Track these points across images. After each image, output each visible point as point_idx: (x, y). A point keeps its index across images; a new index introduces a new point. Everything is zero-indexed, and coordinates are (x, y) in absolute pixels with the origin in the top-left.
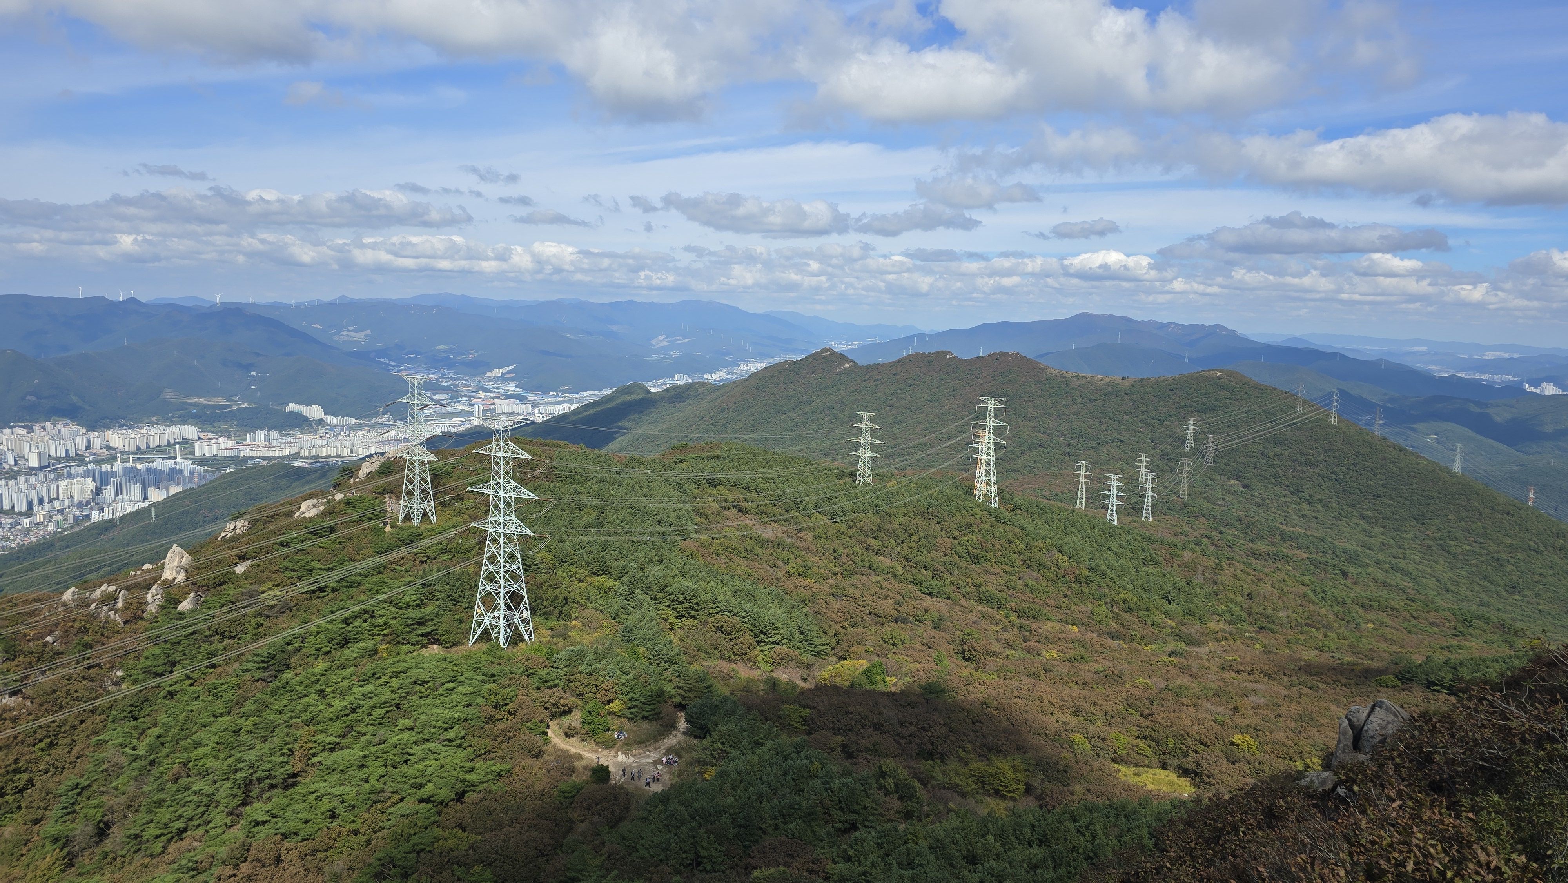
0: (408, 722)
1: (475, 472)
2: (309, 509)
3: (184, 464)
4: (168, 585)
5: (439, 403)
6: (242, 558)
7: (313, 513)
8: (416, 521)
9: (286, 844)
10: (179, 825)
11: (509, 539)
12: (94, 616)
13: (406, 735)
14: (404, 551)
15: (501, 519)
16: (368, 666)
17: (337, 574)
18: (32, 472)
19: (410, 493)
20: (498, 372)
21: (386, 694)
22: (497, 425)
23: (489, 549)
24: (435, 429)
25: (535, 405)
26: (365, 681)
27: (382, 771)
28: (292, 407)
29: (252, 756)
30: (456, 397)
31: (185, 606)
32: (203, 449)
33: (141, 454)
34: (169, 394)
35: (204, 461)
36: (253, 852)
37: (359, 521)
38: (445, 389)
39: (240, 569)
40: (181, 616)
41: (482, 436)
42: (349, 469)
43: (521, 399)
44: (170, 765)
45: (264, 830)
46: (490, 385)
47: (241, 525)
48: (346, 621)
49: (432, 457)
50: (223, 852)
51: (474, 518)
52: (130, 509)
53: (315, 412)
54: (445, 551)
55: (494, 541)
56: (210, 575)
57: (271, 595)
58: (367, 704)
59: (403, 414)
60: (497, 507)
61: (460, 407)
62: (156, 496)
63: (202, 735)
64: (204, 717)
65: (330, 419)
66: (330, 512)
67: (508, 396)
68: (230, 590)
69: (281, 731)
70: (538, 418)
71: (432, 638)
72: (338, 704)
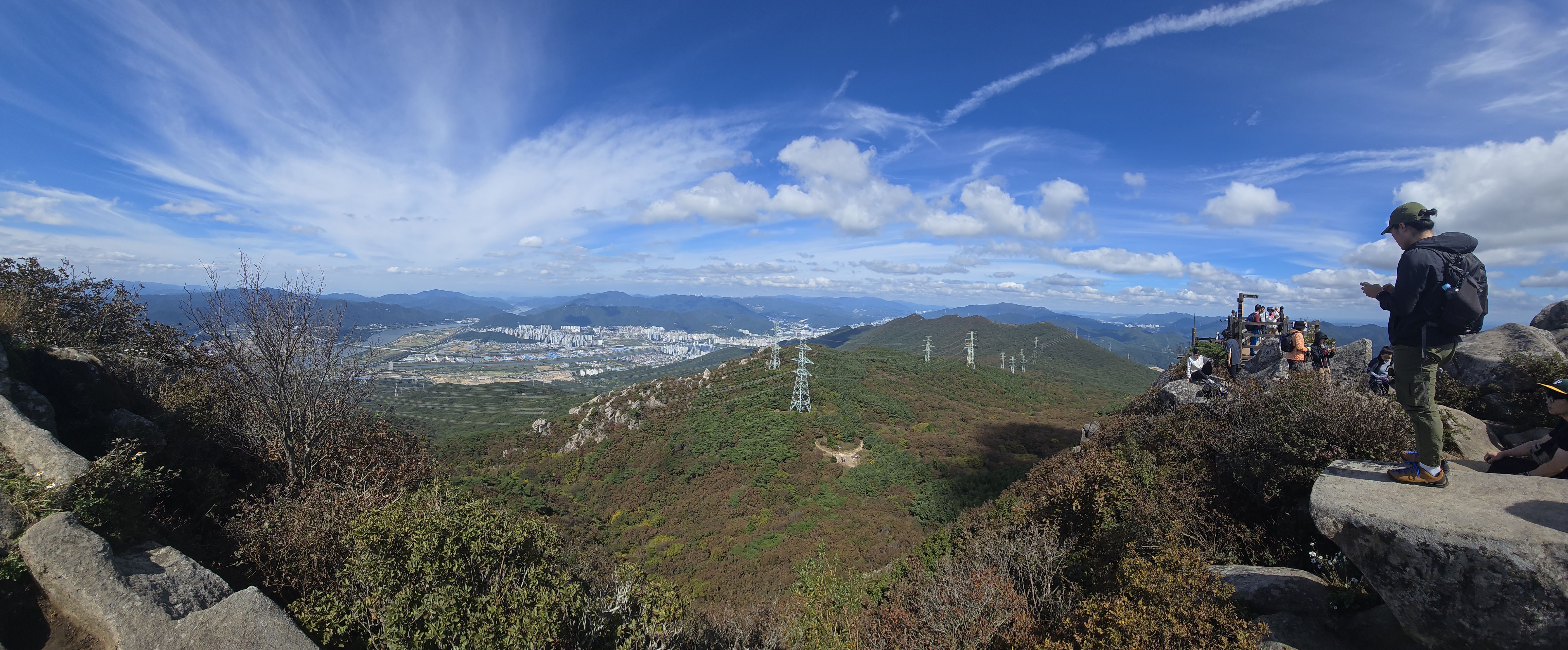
0: (769, 433)
1: (794, 354)
2: (743, 362)
3: (711, 345)
4: (704, 380)
5: (783, 331)
6: (724, 375)
7: (744, 363)
8: (774, 369)
9: (731, 464)
10: (702, 451)
11: (804, 377)
12: (685, 386)
13: (768, 437)
14: (770, 378)
15: (802, 370)
16: (758, 414)
17: (750, 383)
18: (674, 344)
19: (773, 359)
20: (803, 321)
21: (763, 424)
22: (802, 338)
23: (797, 380)
24: (782, 339)
25: (814, 332)
26: (757, 418)
27: (760, 447)
28: (740, 330)
29: (723, 435)
30: (788, 329)
31: (708, 387)
32: (715, 341)
33: (700, 341)
34: (708, 324)
35: (716, 345)
36: (721, 465)
37: (757, 367)
38: (785, 326)
39: (723, 378)
40: (707, 390)
41: (797, 342)
42: (755, 350)
43: (810, 330)
44: (701, 432)
45: (725, 458)
46: (800, 325)
47: (724, 365)
48: (752, 398)
49: (780, 348)
50: (713, 462)
51: (793, 369)
52: (696, 356)
53: (746, 332)
54: (782, 379)
55: (799, 377)
56: (715, 378)
57: (731, 387)
58: (757, 425)
59: (772, 334)
60: (800, 366)
61: (790, 332)
62: (703, 354)
63: (709, 425)
64: (711, 421)
65: (751, 334)
66: (749, 364)
67: (805, 329)
68: (720, 384)
69: (731, 429)
70: (815, 337)
71: (777, 407)
72: (748, 424)
